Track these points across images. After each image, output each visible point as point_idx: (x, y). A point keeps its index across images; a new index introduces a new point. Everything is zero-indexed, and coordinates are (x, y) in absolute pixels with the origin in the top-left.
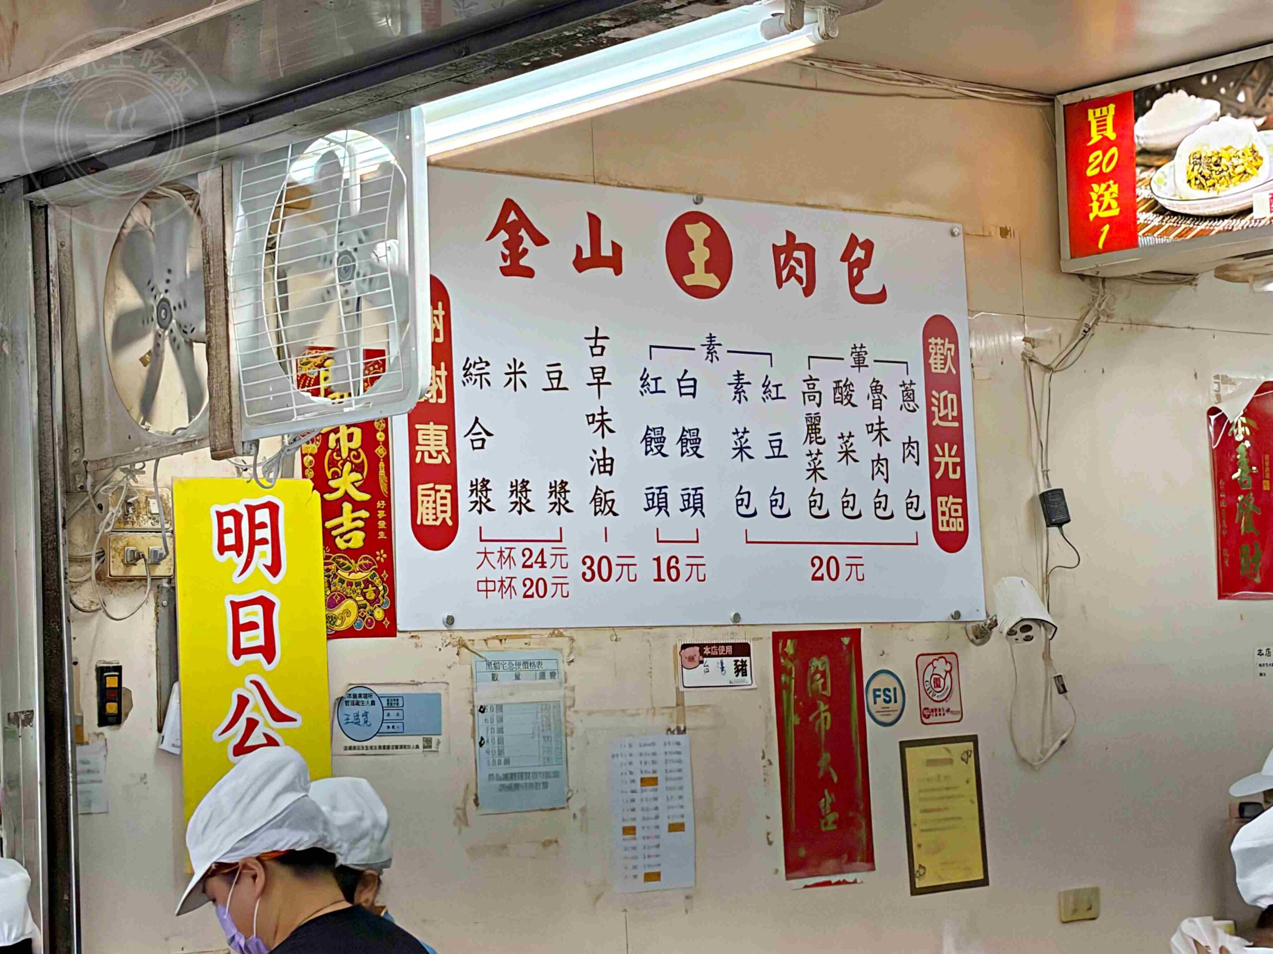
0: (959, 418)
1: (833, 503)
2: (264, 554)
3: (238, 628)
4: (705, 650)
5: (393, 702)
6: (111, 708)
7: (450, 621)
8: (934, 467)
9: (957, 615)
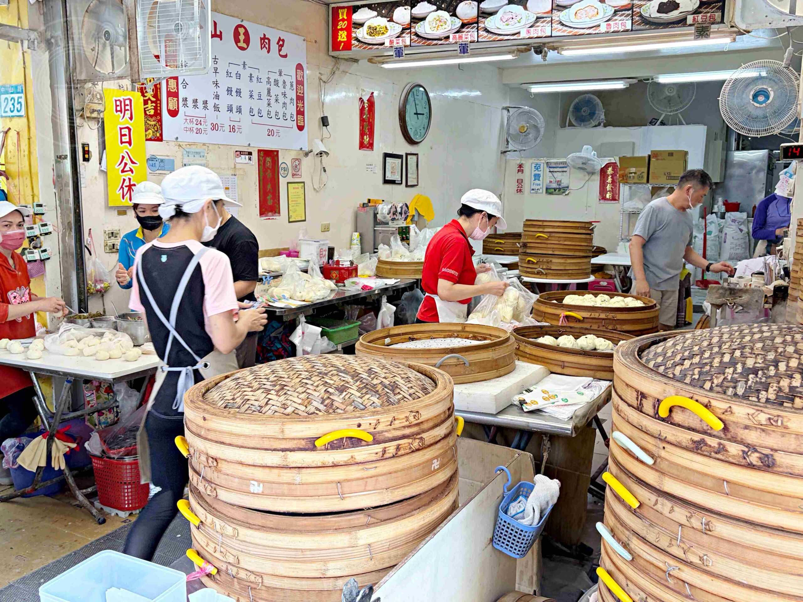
0: (303, 94)
1: (273, 114)
2: (128, 114)
3: (122, 135)
4: (241, 153)
5: (162, 161)
6: (87, 156)
7: (177, 138)
8: (297, 107)
9: (301, 149)
